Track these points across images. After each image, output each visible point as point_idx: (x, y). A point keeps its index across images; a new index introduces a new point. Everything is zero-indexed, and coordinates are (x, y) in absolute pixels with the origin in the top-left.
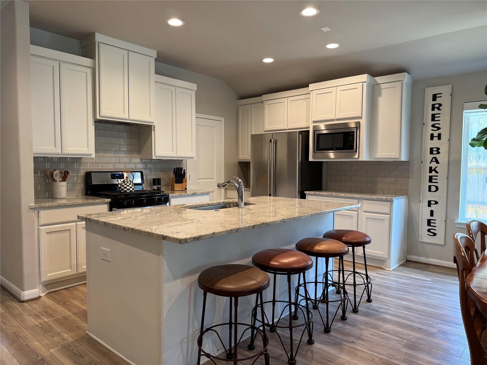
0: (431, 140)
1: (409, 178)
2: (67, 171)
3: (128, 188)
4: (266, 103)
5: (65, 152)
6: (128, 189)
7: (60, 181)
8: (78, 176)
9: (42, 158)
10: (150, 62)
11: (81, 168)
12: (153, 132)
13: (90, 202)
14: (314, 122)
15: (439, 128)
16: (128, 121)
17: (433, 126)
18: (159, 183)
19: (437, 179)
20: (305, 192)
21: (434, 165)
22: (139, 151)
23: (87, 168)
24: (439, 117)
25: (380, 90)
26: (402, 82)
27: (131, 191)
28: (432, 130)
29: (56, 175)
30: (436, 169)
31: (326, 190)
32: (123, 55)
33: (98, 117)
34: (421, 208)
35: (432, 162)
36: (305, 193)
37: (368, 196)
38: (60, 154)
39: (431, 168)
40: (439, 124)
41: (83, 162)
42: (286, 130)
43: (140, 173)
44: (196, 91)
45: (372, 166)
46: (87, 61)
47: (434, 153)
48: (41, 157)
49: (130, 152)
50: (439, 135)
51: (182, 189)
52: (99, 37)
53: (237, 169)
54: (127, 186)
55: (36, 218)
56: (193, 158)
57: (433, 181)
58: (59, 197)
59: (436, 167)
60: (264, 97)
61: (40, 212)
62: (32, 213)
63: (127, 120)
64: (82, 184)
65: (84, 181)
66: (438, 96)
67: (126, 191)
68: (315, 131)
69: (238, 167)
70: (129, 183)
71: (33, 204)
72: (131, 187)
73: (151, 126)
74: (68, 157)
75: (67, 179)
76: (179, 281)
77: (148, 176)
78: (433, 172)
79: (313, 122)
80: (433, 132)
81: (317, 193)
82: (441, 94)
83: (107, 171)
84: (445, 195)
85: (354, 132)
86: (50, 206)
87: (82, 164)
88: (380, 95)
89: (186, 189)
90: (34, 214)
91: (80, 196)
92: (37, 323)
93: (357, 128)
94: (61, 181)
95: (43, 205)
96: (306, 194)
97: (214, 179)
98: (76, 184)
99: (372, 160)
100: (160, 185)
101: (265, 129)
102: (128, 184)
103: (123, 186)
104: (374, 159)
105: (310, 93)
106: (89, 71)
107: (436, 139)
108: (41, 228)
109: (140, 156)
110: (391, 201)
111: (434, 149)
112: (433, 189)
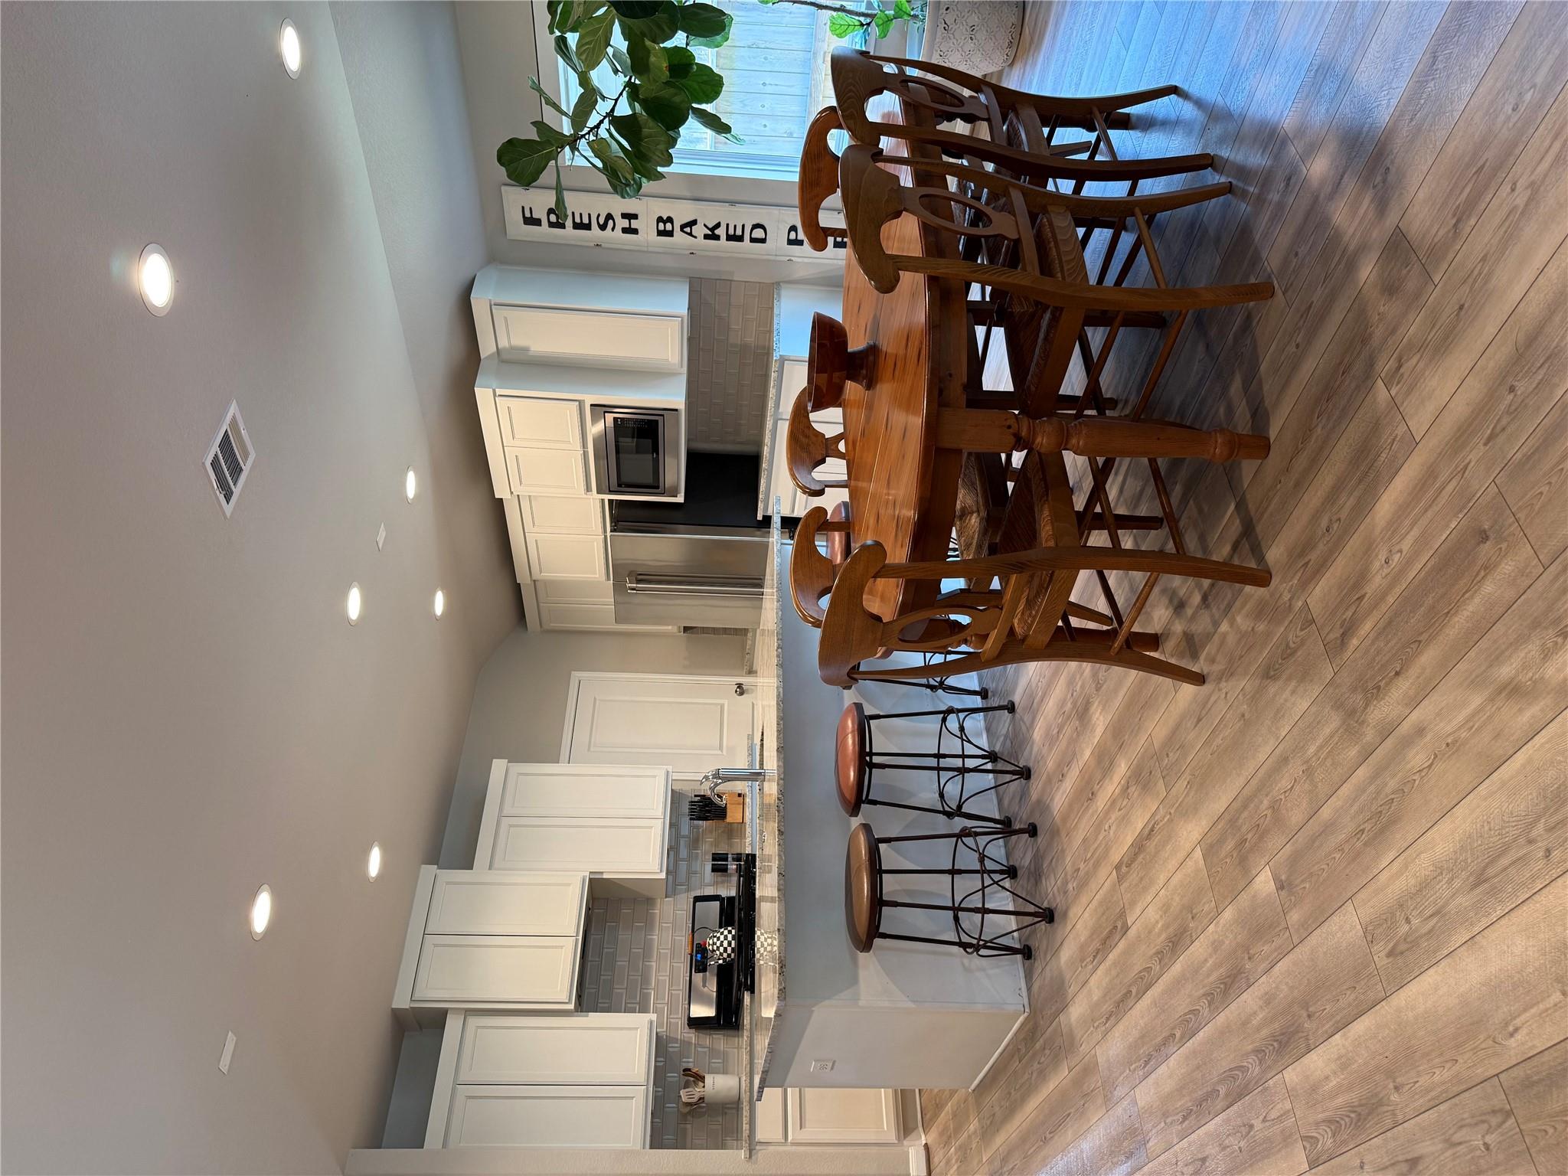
0: (637, 234)
1: (731, 281)
2: (684, 1071)
3: (725, 944)
4: (536, 575)
5: (642, 1079)
6: (730, 944)
7: (704, 1087)
8: (695, 1044)
9: (655, 1120)
10: (448, 883)
11: (679, 1037)
12: (605, 876)
13: (747, 1037)
14: (588, 489)
15: (609, 217)
16: (580, 938)
17: (603, 227)
18: (723, 857)
19: (735, 226)
20: (758, 519)
21: (699, 230)
22: (649, 901)
23: (680, 1023)
24: (581, 214)
25: (512, 348)
26: (495, 305)
27: (734, 938)
28: (613, 229)
29: (691, 1096)
30: (710, 226)
31: (760, 444)
32: (436, 945)
33: (571, 1006)
34: (806, 260)
35: (693, 233)
36: (761, 519)
37: (771, 404)
38: (647, 1089)
39: (706, 237)
40: (599, 215)
41: (667, 1032)
42: (606, 537)
43: (697, 903)
44: (509, 762)
45: (701, 353)
46: (452, 1025)
47: (671, 229)
48: (652, 1122)
49: (649, 923)
50: (624, 216)
51: (739, 804)
52: (402, 1002)
53: (702, 635)
54: (722, 945)
55: (771, 1148)
56: (668, 772)
57: (741, 234)
58: (735, 1092)
59: (705, 225)
60: (522, 577)
61: (759, 1139)
62: (759, 1155)
63: (577, 940)
64: (714, 1036)
65: (708, 1031)
66: (528, 215)
67: (732, 948)
68: (610, 491)
69: (698, 633)
70: (715, 940)
71: (742, 1154)
72: (726, 938)
73: (590, 879)
74: (656, 1066)
75: (701, 1073)
76: (862, 974)
77: (706, 881)
78: (717, 232)
79: (588, 491)
80: (618, 228)
81: (764, 465)
82: (523, 208)
83: (688, 979)
84: (775, 211)
85: (614, 418)
86: (748, 1120)
87: (671, 1035)
88: (526, 349)
89: (740, 795)
90: (762, 1153)
91: (739, 1041)
92: (955, 1167)
93: (605, 412)
94: (702, 1084)
95: (746, 1133)
96: (764, 516)
97: (724, 704)
98: (712, 1049)
99: (685, 369)
100: (727, 854)
101: (604, 578)
102: (718, 943)
103: (721, 954)
104: (682, 367)
105: (518, 496)
106: (473, 1022)
107: (634, 224)
108: (790, 1138)
109: (659, 900)
110: (783, 360)
111: (661, 226)
112: (758, 233)
